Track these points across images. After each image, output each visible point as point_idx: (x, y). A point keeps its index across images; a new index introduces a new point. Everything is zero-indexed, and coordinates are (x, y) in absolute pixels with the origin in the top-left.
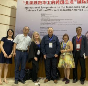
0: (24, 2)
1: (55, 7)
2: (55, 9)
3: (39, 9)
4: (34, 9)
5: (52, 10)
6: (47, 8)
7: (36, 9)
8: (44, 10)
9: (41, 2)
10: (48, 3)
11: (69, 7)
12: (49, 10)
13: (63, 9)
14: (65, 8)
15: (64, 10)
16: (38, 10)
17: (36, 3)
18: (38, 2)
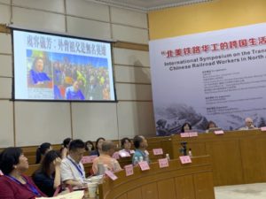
0: (163, 53)
1: (230, 55)
2: (230, 59)
3: (196, 63)
4: (187, 64)
5: (224, 62)
6: (213, 58)
7: (191, 64)
8: (207, 64)
9: (198, 48)
10: (213, 48)
11: (259, 52)
12: (219, 62)
13: (246, 56)
14: (252, 55)
15: (250, 58)
16: (194, 65)
17: (189, 52)
18: (192, 50)
